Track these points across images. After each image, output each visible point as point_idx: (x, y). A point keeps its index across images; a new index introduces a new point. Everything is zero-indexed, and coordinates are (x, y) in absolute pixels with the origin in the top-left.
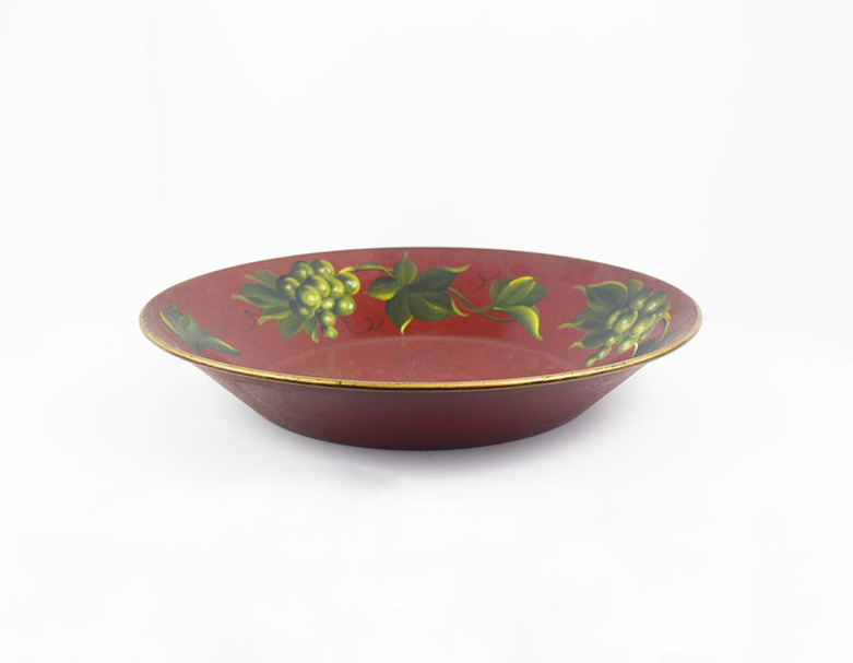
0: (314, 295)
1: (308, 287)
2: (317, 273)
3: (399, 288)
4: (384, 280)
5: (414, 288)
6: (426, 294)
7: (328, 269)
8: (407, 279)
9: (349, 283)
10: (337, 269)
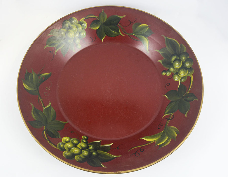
0: (72, 33)
1: (69, 30)
2: (72, 24)
3: (101, 24)
4: (95, 22)
5: (106, 24)
6: (110, 26)
7: (75, 20)
8: (104, 20)
9: (83, 24)
10: (79, 20)
